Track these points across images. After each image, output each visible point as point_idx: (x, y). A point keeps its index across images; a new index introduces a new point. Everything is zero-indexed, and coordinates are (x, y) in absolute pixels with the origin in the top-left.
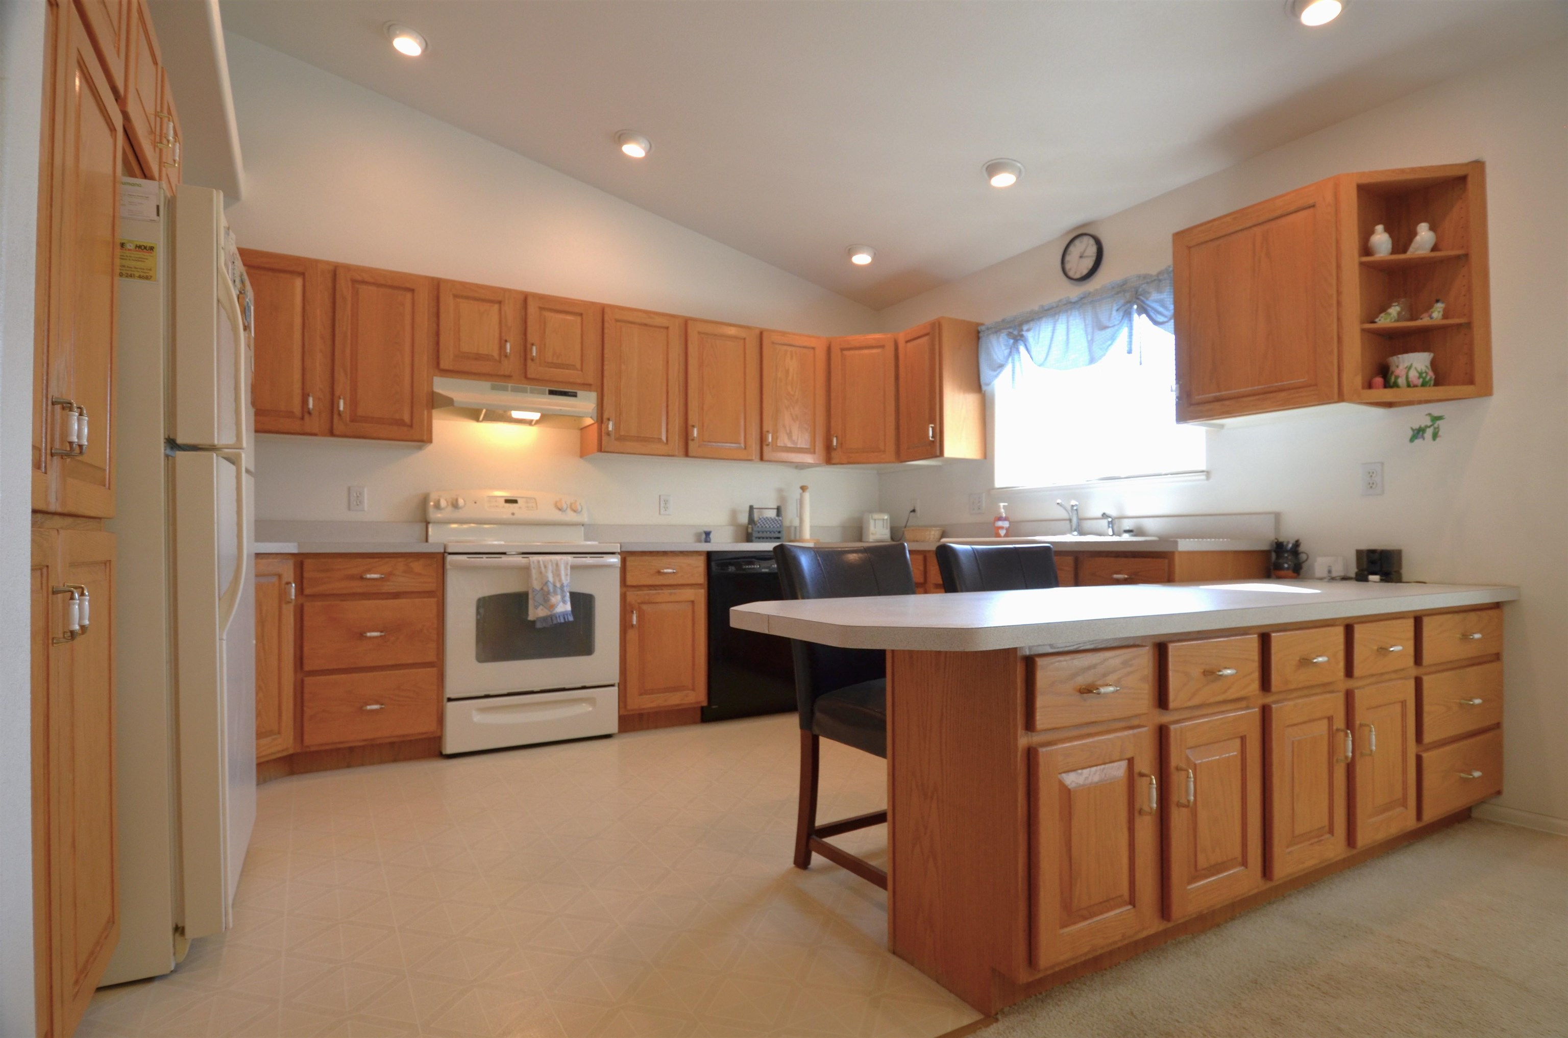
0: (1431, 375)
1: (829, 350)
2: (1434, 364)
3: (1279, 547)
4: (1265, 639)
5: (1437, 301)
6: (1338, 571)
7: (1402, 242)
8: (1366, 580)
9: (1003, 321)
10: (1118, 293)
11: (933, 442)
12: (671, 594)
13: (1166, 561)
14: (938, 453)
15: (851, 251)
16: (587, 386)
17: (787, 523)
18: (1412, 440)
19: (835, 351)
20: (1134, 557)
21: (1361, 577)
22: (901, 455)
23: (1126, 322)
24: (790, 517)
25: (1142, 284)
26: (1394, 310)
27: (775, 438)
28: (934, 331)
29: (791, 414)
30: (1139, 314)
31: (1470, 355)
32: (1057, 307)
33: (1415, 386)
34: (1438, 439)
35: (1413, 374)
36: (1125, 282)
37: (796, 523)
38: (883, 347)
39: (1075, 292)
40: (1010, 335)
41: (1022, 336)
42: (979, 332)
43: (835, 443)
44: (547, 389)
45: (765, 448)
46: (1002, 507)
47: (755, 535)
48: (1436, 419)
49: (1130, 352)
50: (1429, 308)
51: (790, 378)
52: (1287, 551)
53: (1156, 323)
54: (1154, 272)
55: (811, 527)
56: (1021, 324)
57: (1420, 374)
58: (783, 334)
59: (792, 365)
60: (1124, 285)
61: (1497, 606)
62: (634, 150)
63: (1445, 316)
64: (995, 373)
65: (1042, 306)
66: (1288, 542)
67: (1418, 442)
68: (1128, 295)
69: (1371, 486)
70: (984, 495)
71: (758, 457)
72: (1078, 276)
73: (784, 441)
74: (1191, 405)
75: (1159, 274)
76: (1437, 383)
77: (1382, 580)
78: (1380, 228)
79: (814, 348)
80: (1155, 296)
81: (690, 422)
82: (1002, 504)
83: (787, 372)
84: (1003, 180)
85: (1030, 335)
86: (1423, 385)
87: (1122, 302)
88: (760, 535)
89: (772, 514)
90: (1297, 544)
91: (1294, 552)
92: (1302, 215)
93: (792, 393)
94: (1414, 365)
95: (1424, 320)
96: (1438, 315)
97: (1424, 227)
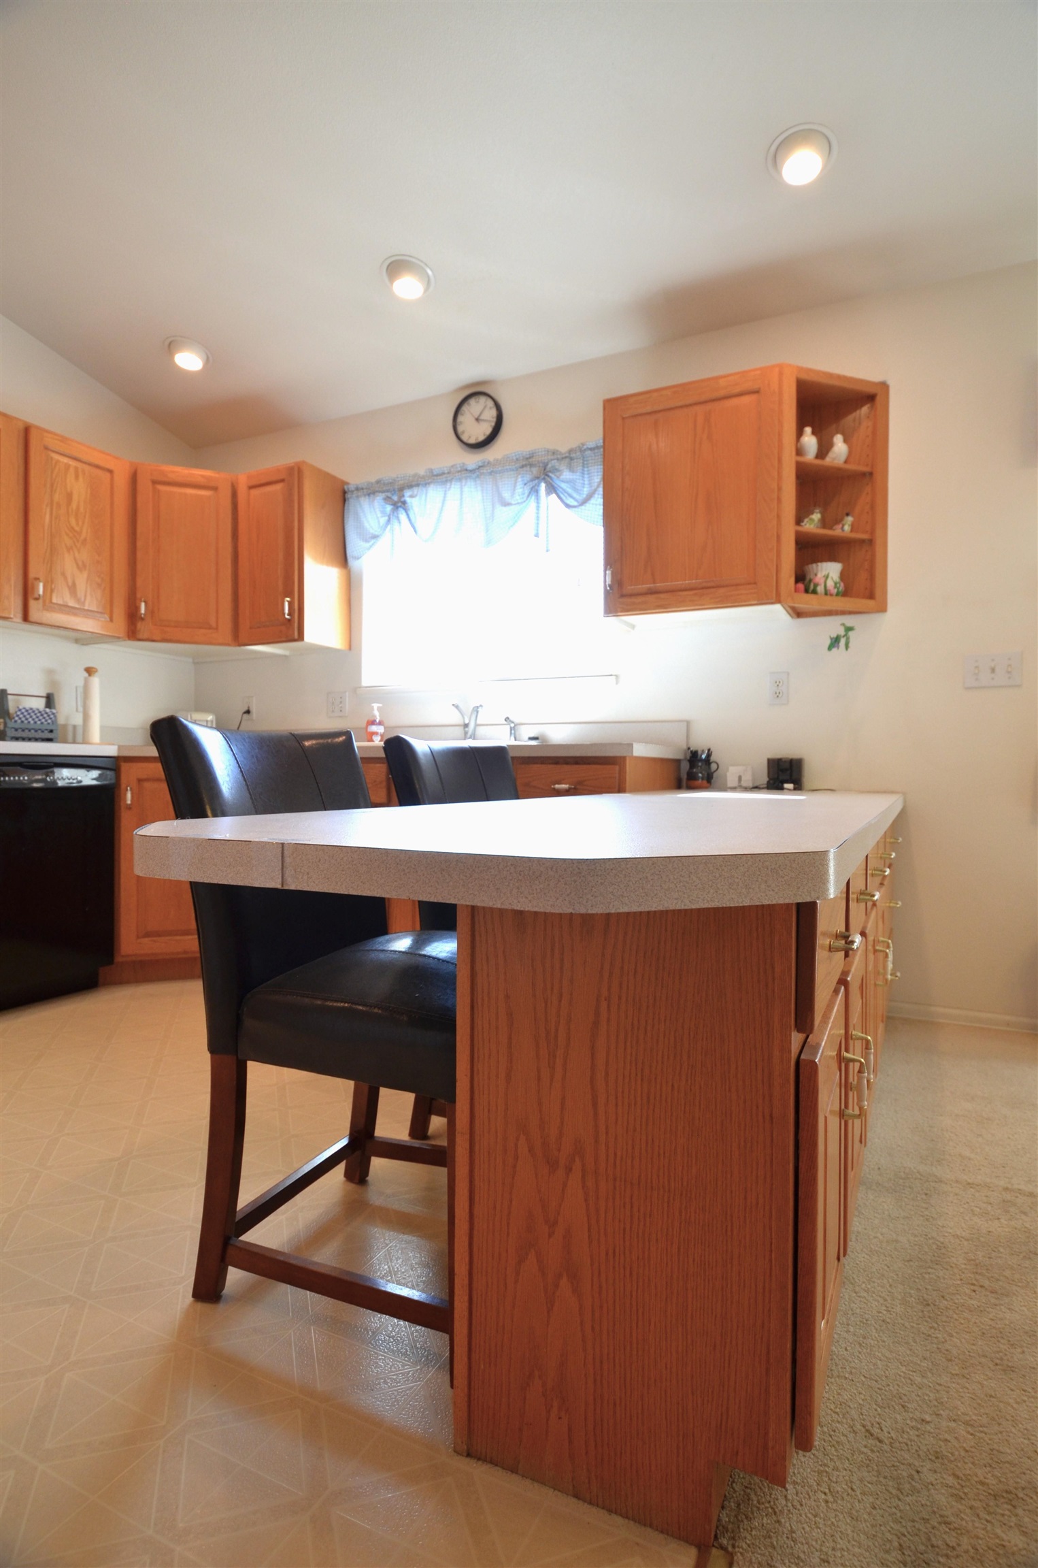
0: (842, 587)
1: (134, 479)
2: (843, 576)
3: (694, 757)
5: (847, 514)
6: (747, 780)
7: (824, 449)
8: (782, 788)
9: (378, 482)
10: (523, 467)
11: (289, 620)
13: (617, 768)
14: (296, 636)
15: (171, 346)
17: (61, 720)
18: (830, 648)
19: (144, 486)
20: (577, 763)
21: (776, 784)
22: (239, 637)
23: (533, 497)
24: (67, 711)
25: (552, 460)
26: (816, 516)
27: (49, 590)
28: (292, 477)
29: (75, 559)
30: (548, 493)
31: (871, 568)
32: (448, 473)
33: (831, 595)
34: (849, 650)
35: (830, 584)
36: (531, 456)
37: (78, 720)
38: (215, 489)
39: (472, 459)
40: (387, 499)
41: (404, 503)
42: (345, 493)
43: (143, 610)
45: (32, 603)
46: (375, 708)
47: (10, 733)
48: (848, 630)
49: (537, 535)
50: (839, 521)
51: (74, 505)
52: (701, 760)
53: (568, 506)
54: (564, 449)
55: (102, 728)
56: (401, 489)
57: (836, 584)
58: (64, 439)
59: (79, 489)
60: (530, 458)
63: (853, 528)
64: (368, 545)
65: (431, 471)
66: (703, 752)
67: (834, 650)
68: (535, 470)
69: (777, 695)
70: (347, 693)
71: (20, 615)
72: (472, 441)
73: (62, 596)
74: (622, 596)
75: (570, 451)
76: (845, 593)
77: (795, 789)
78: (808, 430)
79: (111, 471)
80: (566, 475)
82: (376, 706)
83: (69, 496)
84: (408, 287)
85: (412, 503)
86: (837, 595)
87: (528, 477)
88: (19, 734)
89: (39, 704)
90: (709, 755)
91: (708, 761)
92: (746, 399)
93: (77, 529)
94: (829, 572)
95: (837, 532)
96: (847, 528)
97: (839, 438)
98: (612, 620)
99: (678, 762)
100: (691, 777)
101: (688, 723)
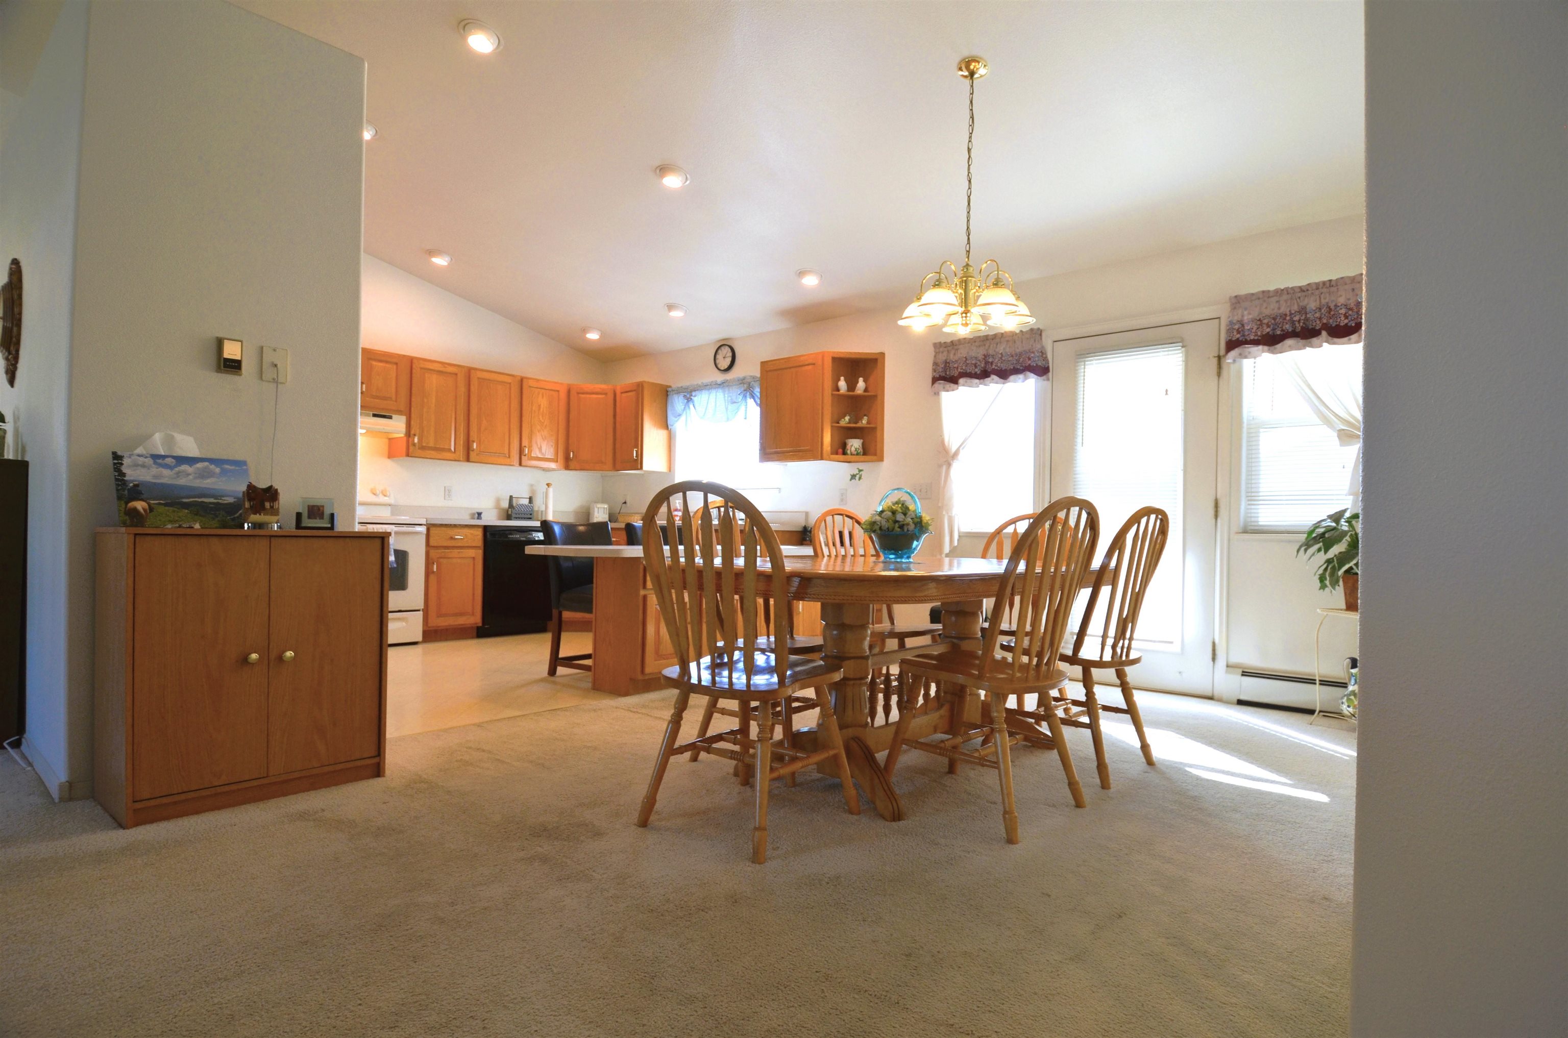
0: (861, 450)
1: (569, 392)
2: (863, 444)
3: (805, 530)
5: (865, 415)
7: (852, 386)
9: (682, 387)
10: (741, 384)
11: (636, 460)
12: (459, 552)
14: (639, 467)
15: (585, 330)
16: (399, 412)
17: (536, 509)
18: (851, 480)
19: (573, 393)
22: (616, 467)
23: (744, 400)
24: (538, 505)
25: (750, 382)
26: (847, 418)
27: (530, 451)
28: (639, 388)
29: (542, 436)
30: (747, 398)
31: (876, 441)
32: (711, 385)
33: (854, 455)
34: (861, 480)
35: (853, 449)
36: (744, 378)
37: (543, 508)
38: (606, 394)
39: (720, 377)
40: (685, 396)
41: (691, 399)
42: (667, 392)
43: (571, 456)
44: (371, 413)
45: (523, 457)
47: (514, 516)
48: (860, 471)
49: (745, 418)
50: (861, 419)
51: (541, 410)
52: (807, 531)
54: (754, 378)
55: (556, 510)
56: (691, 392)
57: (856, 449)
58: (538, 380)
59: (544, 402)
60: (743, 380)
62: (440, 261)
63: (868, 423)
64: (676, 419)
65: (703, 383)
66: (809, 527)
67: (853, 481)
68: (745, 386)
69: (842, 500)
71: (518, 463)
72: (722, 369)
73: (536, 453)
74: (766, 454)
76: (865, 454)
78: (842, 378)
79: (558, 391)
81: (471, 439)
83: (540, 406)
84: (676, 314)
85: (695, 399)
86: (857, 454)
87: (743, 389)
88: (517, 516)
89: (526, 502)
90: (812, 526)
91: (810, 532)
92: (810, 367)
93: (543, 421)
94: (855, 444)
95: (859, 425)
96: (864, 422)
97: (861, 380)
98: (761, 464)
100: (805, 537)
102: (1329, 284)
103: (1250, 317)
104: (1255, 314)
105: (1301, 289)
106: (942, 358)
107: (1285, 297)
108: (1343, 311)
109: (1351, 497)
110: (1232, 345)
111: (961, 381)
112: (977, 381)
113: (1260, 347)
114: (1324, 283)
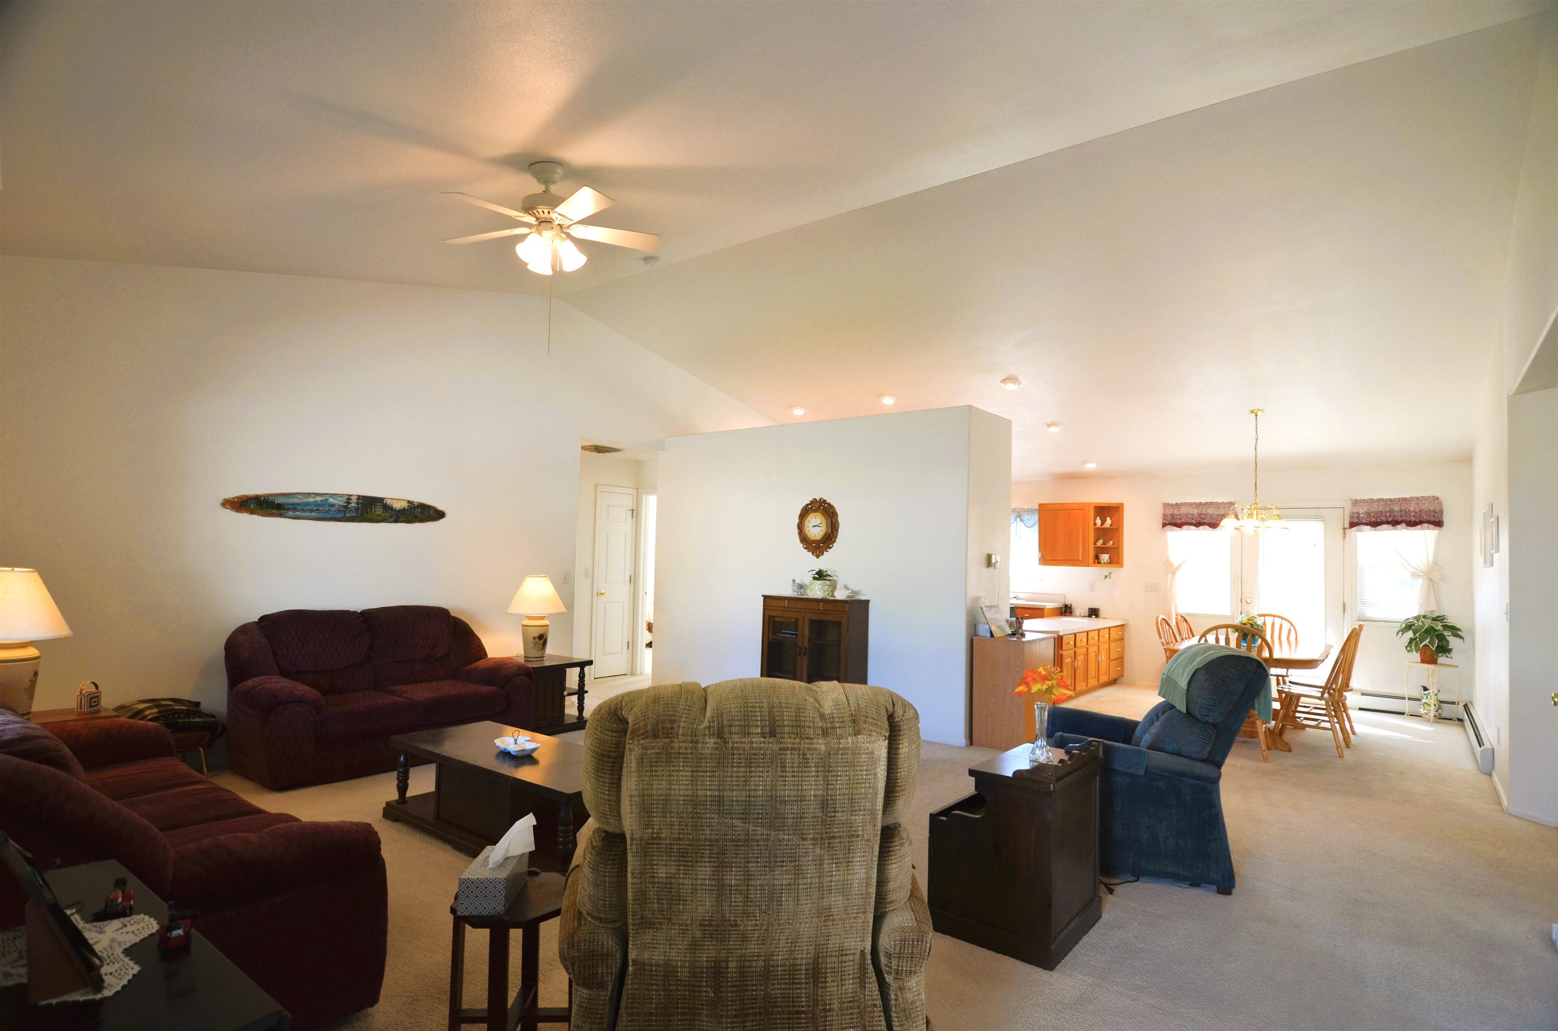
0: (1109, 561)
2: (1110, 557)
3: (1066, 606)
4: (1075, 635)
5: (1111, 540)
6: (1083, 614)
7: (1103, 523)
8: (1091, 617)
13: (1042, 610)
18: (1104, 578)
21: (1090, 616)
23: (1016, 522)
25: (1021, 511)
26: (1101, 541)
31: (1119, 555)
33: (1105, 563)
35: (1105, 560)
48: (1110, 573)
50: (1108, 542)
53: (1027, 526)
54: (1025, 508)
57: (1107, 560)
61: (1123, 625)
63: (1113, 544)
66: (1069, 605)
67: (1106, 579)
69: (1092, 589)
74: (1044, 560)
75: (1028, 509)
76: (1110, 563)
77: (1096, 617)
78: (1098, 518)
80: (1027, 517)
86: (1107, 563)
90: (1071, 605)
91: (1070, 608)
92: (1079, 510)
94: (1105, 557)
95: (1108, 545)
96: (1111, 544)
97: (1108, 519)
98: (1041, 566)
99: (1061, 608)
100: (1065, 612)
101: (1065, 595)
102: (1405, 500)
103: (1363, 511)
104: (1365, 510)
105: (1390, 500)
106: (1169, 512)
107: (1382, 503)
108: (1413, 514)
109: (1418, 606)
110: (1352, 525)
111: (1185, 527)
112: (1194, 527)
113: (1369, 527)
114: (1403, 499)
